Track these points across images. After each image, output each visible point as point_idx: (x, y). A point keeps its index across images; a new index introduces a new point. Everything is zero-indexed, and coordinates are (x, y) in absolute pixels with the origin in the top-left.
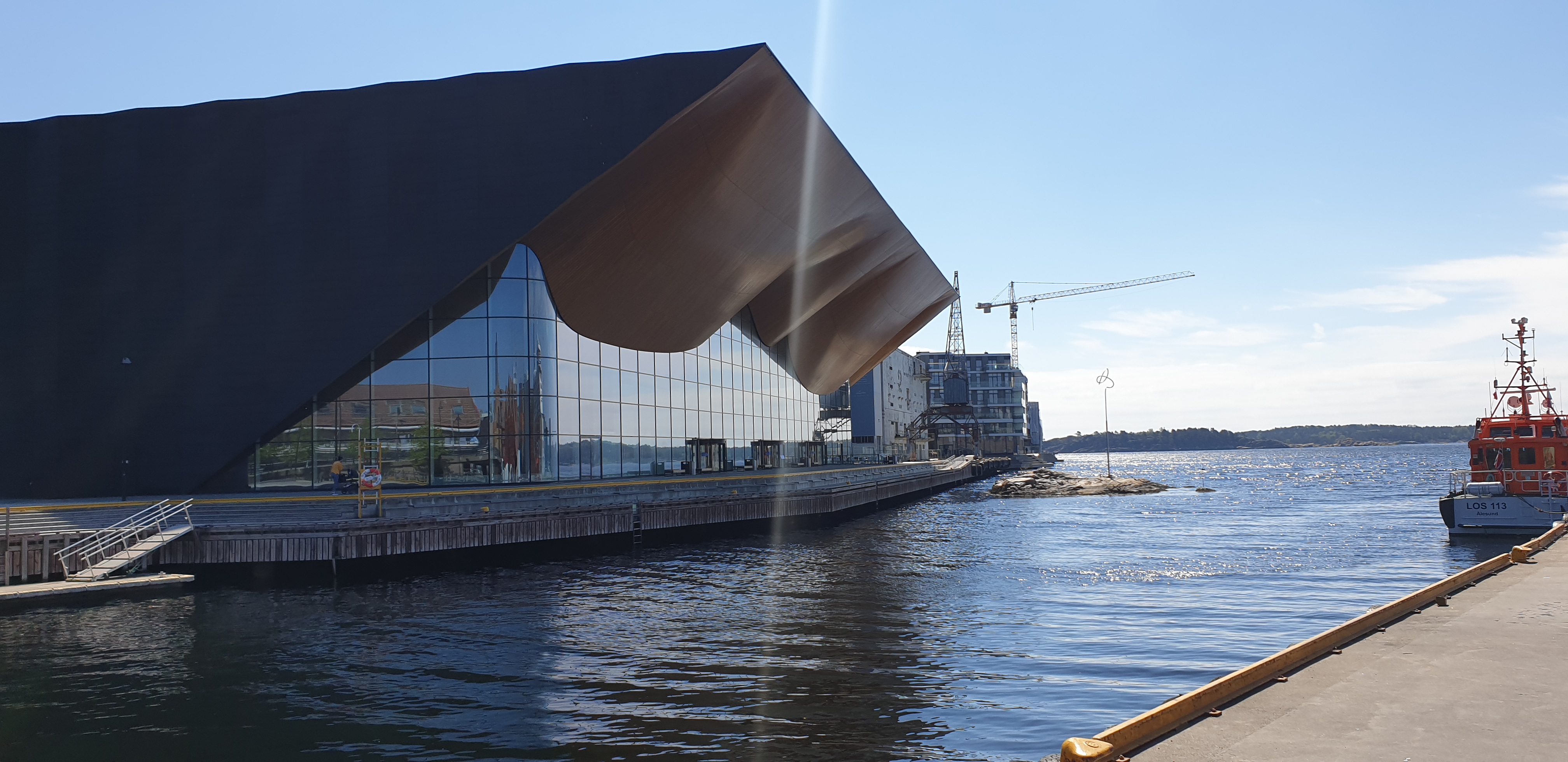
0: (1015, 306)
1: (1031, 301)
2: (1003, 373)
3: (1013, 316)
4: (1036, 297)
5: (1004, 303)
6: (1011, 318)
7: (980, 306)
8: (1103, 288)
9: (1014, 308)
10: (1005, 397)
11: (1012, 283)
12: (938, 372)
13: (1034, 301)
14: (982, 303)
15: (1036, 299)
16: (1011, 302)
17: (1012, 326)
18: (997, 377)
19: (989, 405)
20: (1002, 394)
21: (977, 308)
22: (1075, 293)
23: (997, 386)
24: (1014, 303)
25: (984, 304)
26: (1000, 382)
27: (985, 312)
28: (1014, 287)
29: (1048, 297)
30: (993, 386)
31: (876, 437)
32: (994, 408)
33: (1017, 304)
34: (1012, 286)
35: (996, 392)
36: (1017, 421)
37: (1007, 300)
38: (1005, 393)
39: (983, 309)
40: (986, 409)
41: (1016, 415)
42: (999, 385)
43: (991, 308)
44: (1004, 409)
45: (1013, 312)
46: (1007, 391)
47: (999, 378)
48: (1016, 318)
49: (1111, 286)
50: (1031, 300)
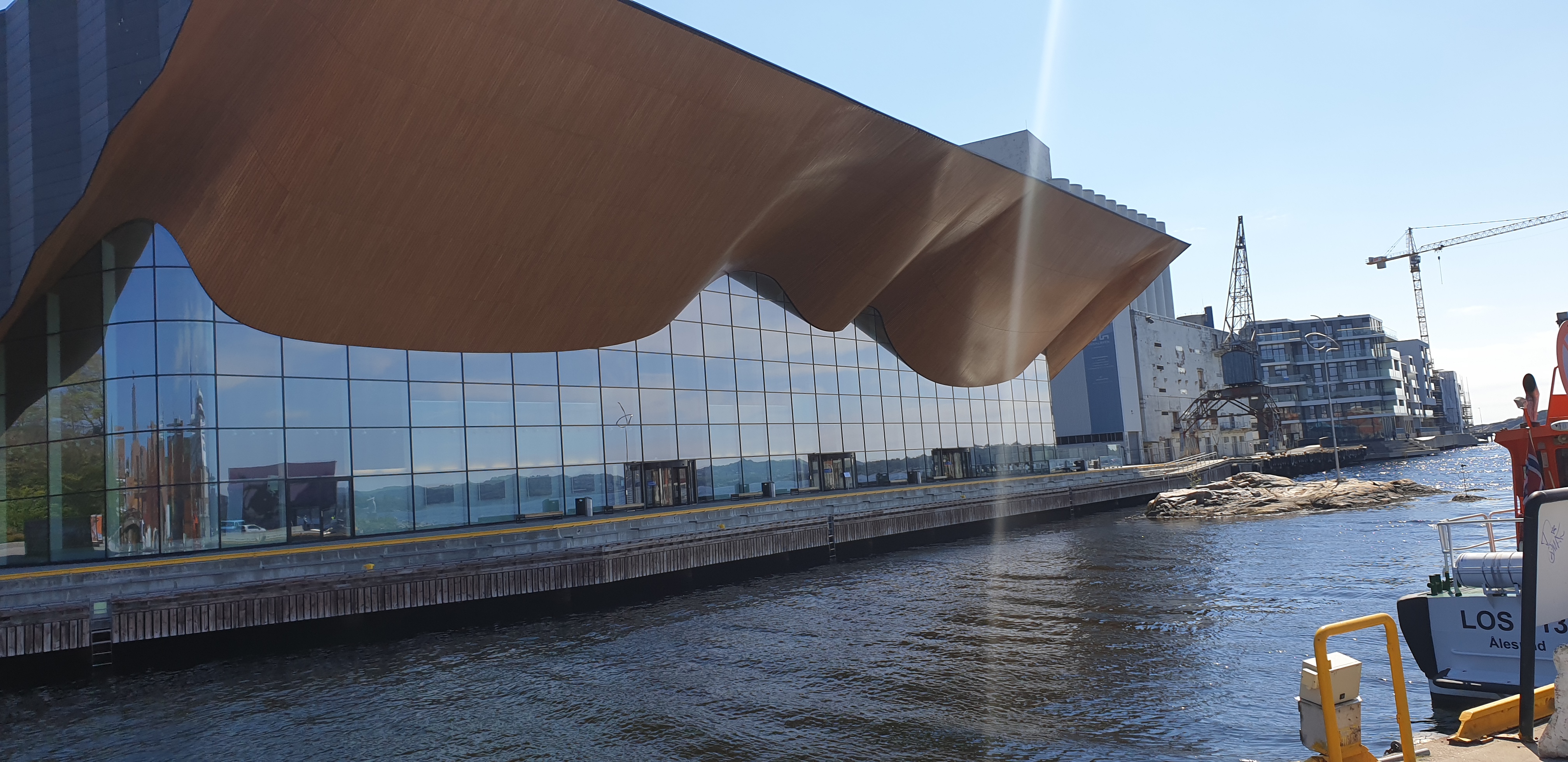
0: (1416, 257)
1: (1436, 249)
2: (1362, 340)
3: (1415, 269)
4: (1443, 244)
5: (1402, 254)
6: (1412, 272)
7: (1372, 261)
8: (1530, 223)
9: (1415, 260)
10: (1367, 369)
11: (1410, 229)
12: (1272, 345)
13: (1440, 249)
14: (1375, 257)
15: (1442, 246)
16: (1411, 253)
17: (1414, 281)
18: (1354, 345)
19: (1344, 381)
20: (1362, 365)
21: (1368, 264)
22: (1493, 233)
23: (1355, 356)
24: (1414, 253)
25: (1377, 258)
26: (1359, 351)
27: (1379, 268)
28: (1413, 235)
29: (1458, 241)
30: (1350, 357)
31: (1126, 434)
32: (1353, 383)
33: (1419, 255)
34: (1410, 233)
35: (1355, 363)
36: (1387, 398)
37: (1406, 250)
38: (1366, 364)
39: (1376, 265)
40: (1342, 386)
41: (1386, 391)
42: (1358, 355)
43: (1387, 262)
44: (1367, 383)
45: (1414, 264)
46: (1368, 362)
47: (1358, 347)
48: (1419, 271)
49: (1542, 220)
50: (1436, 247)
